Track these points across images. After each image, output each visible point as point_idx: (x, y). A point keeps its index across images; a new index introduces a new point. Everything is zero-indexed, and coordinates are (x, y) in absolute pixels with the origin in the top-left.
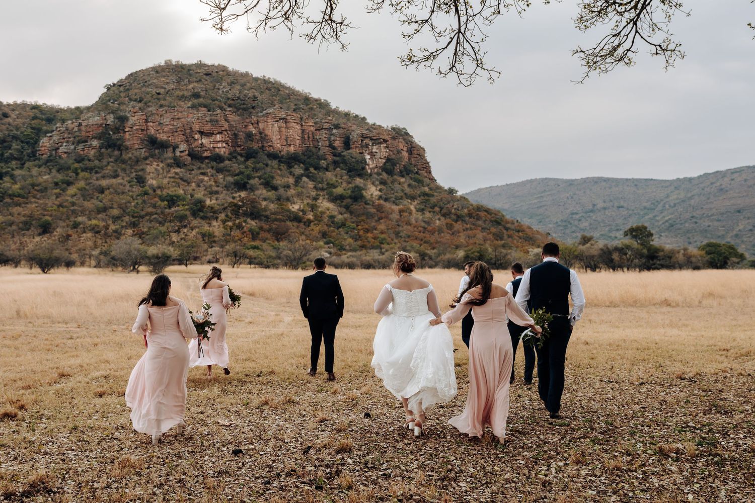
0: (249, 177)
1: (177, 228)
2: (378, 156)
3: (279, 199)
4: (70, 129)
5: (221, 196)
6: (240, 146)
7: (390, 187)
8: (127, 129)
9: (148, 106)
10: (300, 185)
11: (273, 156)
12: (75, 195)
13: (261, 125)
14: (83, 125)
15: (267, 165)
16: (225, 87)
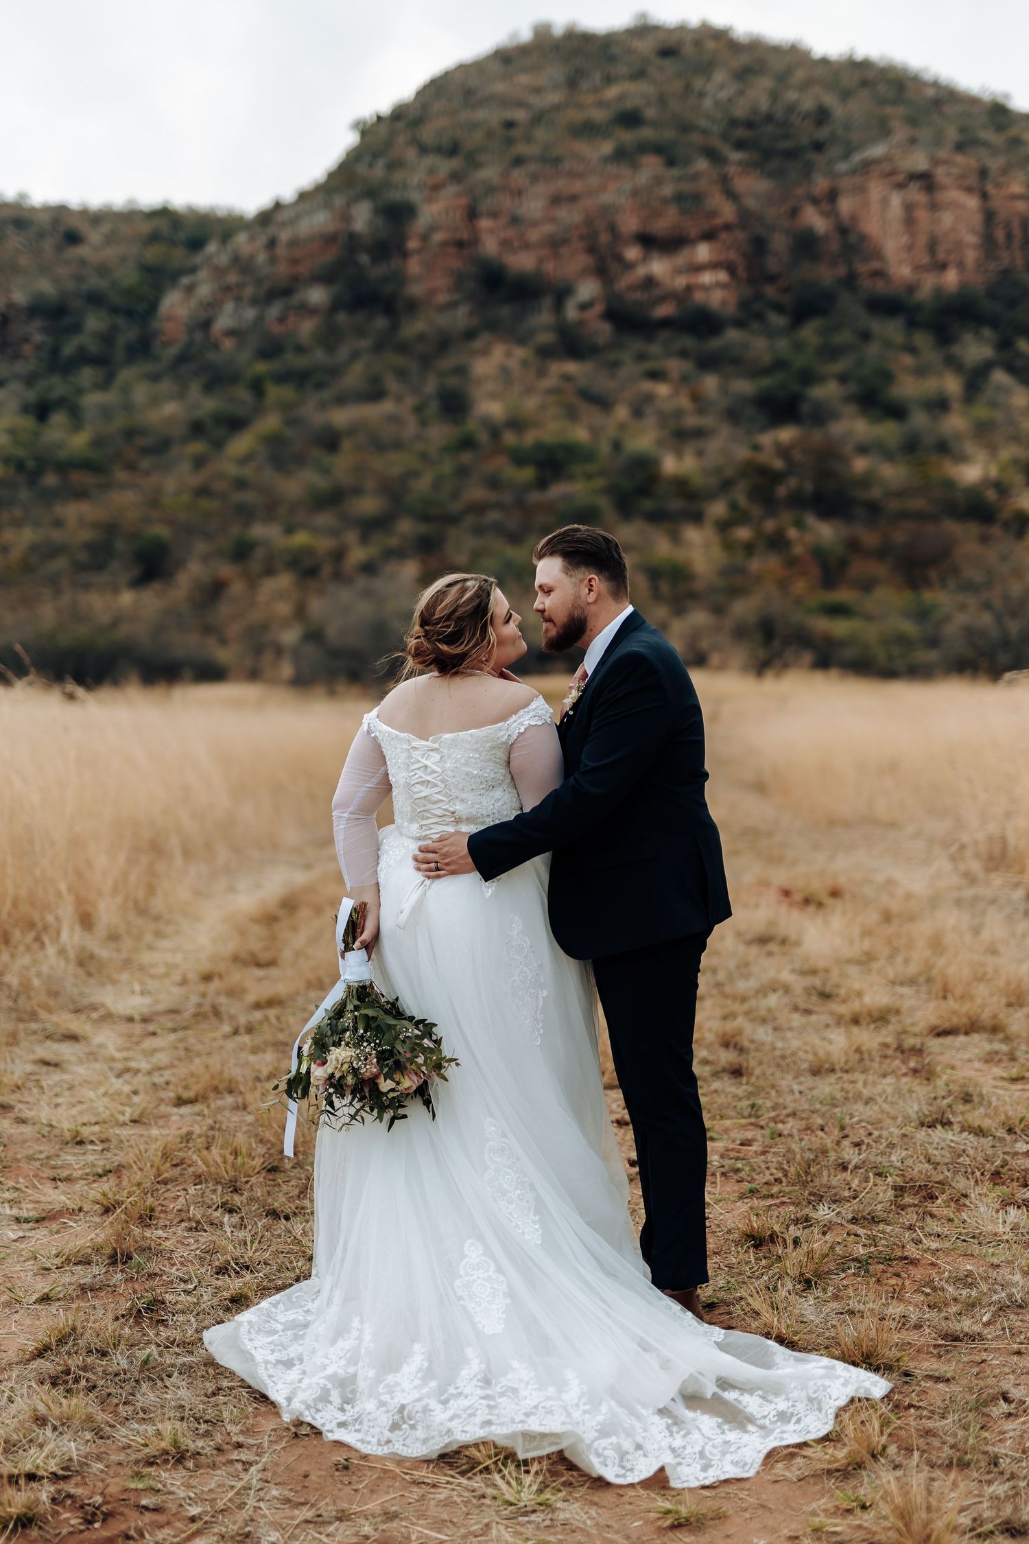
0: (808, 377)
3: (911, 447)
4: (245, 257)
5: (714, 446)
6: (772, 279)
8: (413, 244)
9: (477, 165)
10: (983, 397)
11: (890, 305)
12: (251, 457)
13: (845, 205)
14: (282, 240)
15: (866, 336)
16: (722, 87)
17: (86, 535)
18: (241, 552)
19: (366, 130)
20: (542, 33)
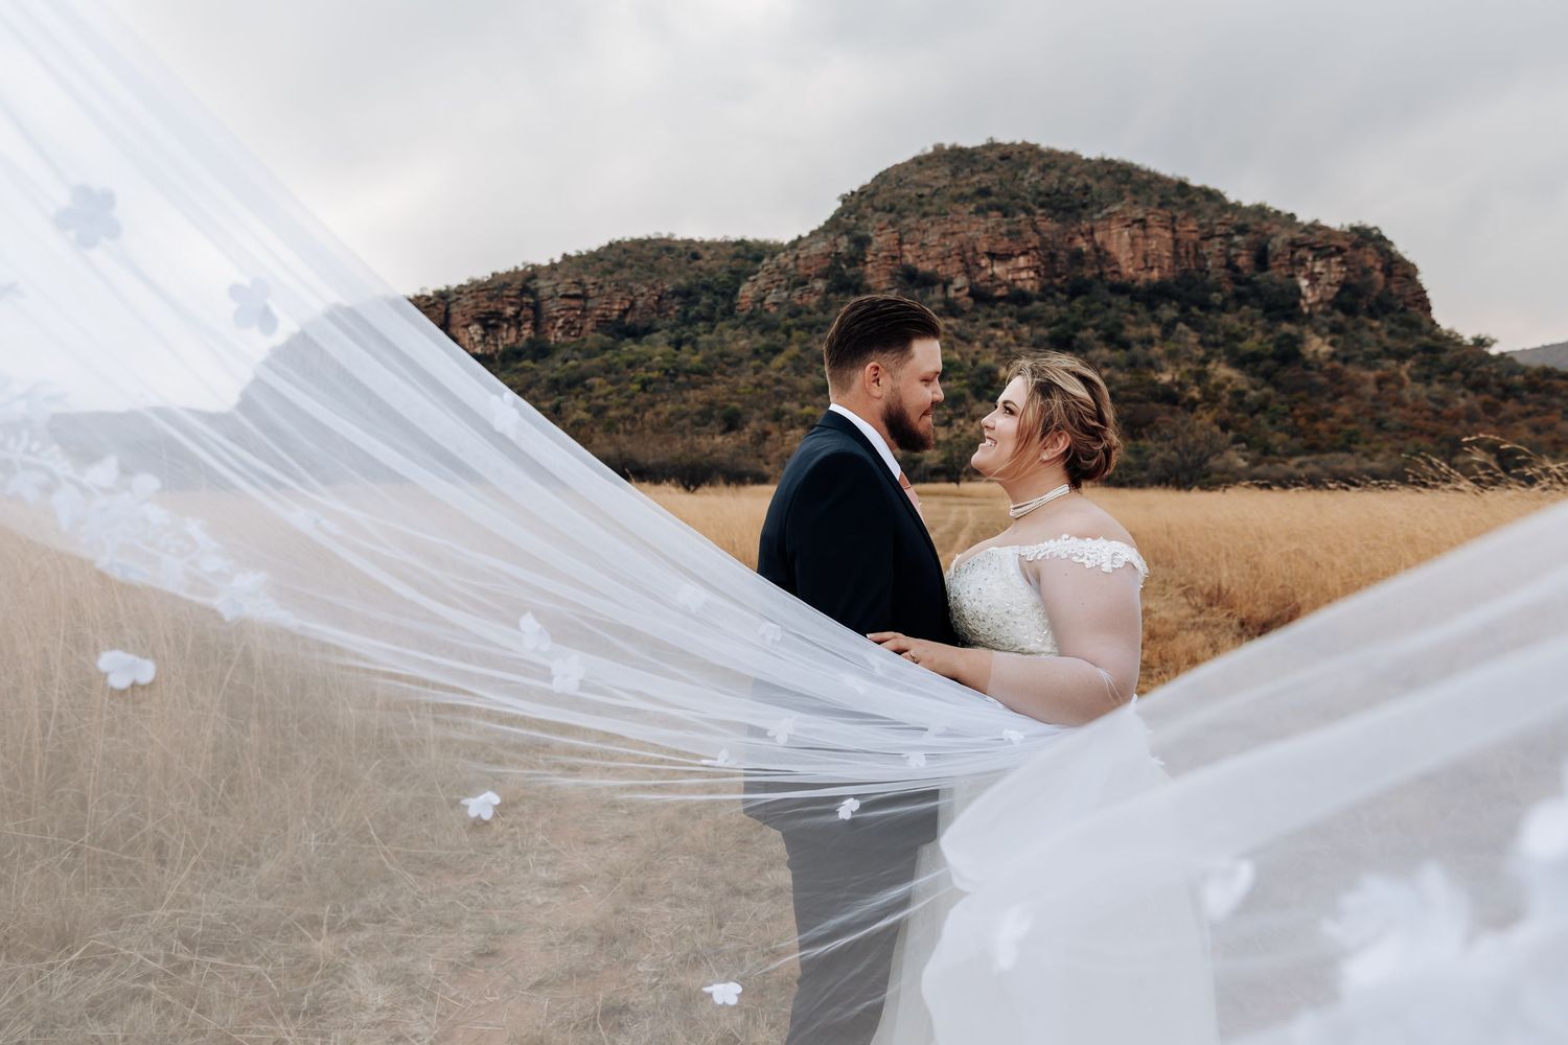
0: (1077, 327)
1: (946, 418)
2: (1323, 280)
3: (1132, 364)
4: (782, 266)
6: (1059, 276)
7: (1352, 336)
8: (869, 258)
9: (904, 217)
10: (1172, 338)
11: (1122, 289)
12: (783, 368)
13: (1098, 237)
14: (801, 256)
15: (1109, 305)
16: (1032, 175)
17: (700, 407)
18: (778, 417)
19: (844, 199)
20: (939, 149)
